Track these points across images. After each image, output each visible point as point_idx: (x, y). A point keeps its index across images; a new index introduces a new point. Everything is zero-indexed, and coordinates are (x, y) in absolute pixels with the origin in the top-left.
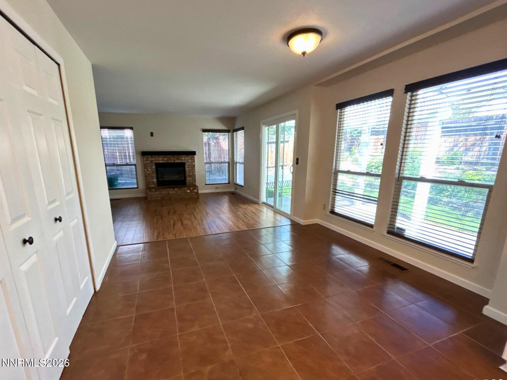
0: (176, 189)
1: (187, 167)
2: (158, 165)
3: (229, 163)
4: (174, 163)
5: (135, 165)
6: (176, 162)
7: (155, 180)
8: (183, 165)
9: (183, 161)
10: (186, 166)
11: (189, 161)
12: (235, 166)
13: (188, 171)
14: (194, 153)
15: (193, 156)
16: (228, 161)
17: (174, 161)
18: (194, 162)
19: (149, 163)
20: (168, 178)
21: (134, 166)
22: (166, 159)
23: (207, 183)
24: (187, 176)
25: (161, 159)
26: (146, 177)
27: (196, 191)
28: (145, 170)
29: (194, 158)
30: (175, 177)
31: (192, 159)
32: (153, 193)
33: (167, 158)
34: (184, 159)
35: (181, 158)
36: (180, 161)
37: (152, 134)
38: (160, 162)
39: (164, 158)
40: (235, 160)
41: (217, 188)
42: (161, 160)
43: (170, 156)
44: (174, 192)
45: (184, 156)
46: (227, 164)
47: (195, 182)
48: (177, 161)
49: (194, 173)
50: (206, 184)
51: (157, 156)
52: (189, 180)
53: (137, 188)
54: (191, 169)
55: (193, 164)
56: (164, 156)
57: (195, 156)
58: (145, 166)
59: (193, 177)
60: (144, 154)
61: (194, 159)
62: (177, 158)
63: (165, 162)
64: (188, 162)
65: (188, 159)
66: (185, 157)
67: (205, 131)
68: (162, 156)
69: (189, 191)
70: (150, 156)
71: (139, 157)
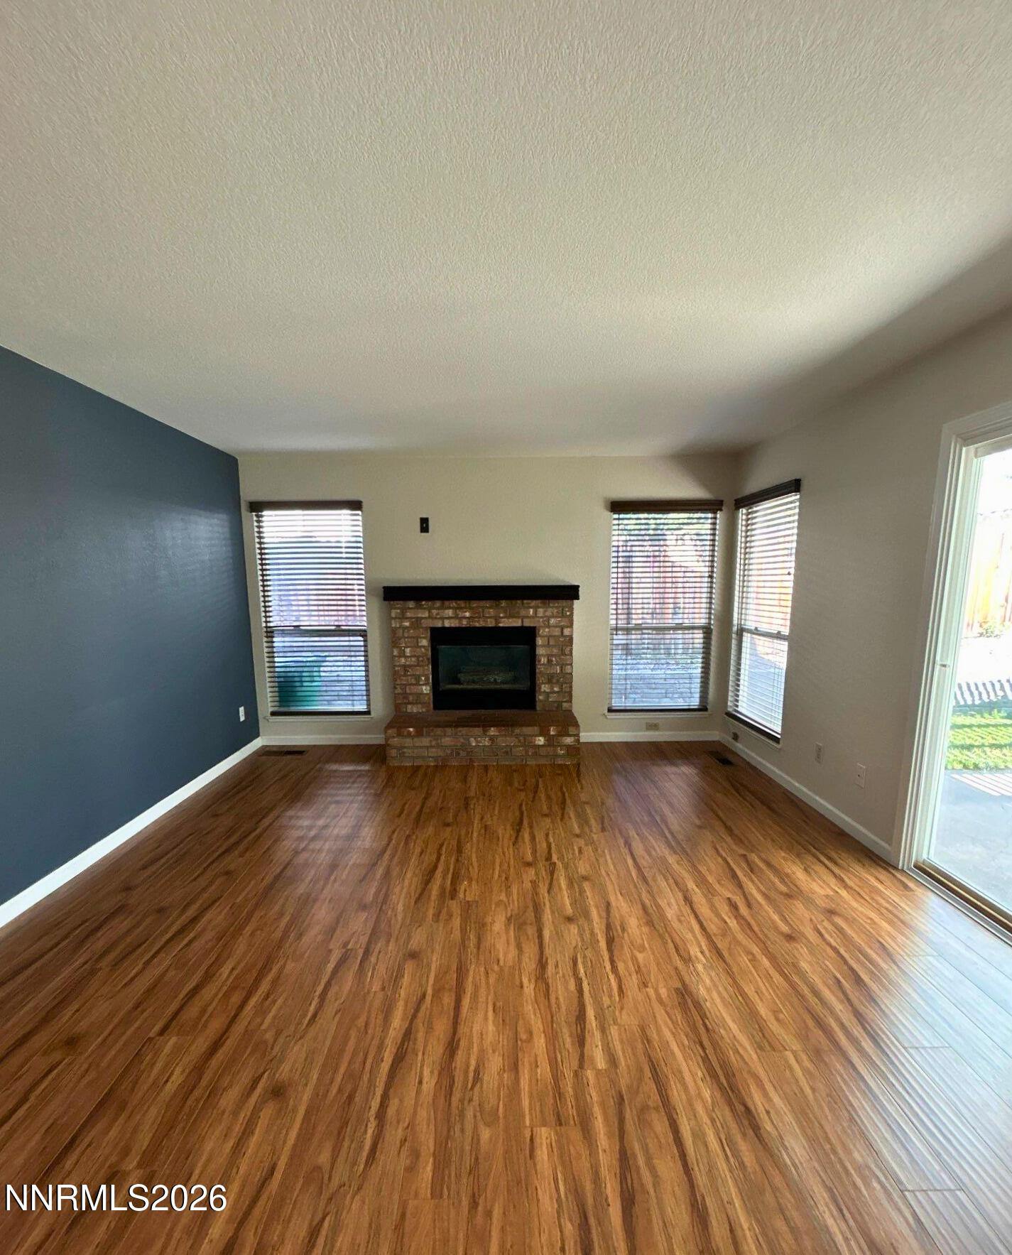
0: (493, 731)
1: (543, 646)
2: (439, 636)
3: (707, 631)
4: (497, 630)
5: (363, 633)
6: (501, 625)
7: (426, 689)
8: (528, 635)
9: (527, 623)
10: (539, 641)
11: (552, 621)
12: (734, 642)
13: (544, 660)
14: (571, 593)
15: (569, 602)
16: (703, 621)
17: (497, 622)
18: (571, 625)
19: (407, 627)
20: (469, 682)
21: (361, 638)
22: (467, 614)
23: (616, 703)
24: (540, 679)
25: (450, 613)
26: (396, 676)
27: (569, 740)
28: (392, 652)
29: (571, 610)
30: (498, 679)
31: (563, 616)
32: (408, 742)
33: (471, 609)
34: (532, 614)
35: (523, 613)
36: (517, 623)
37: (424, 525)
38: (447, 624)
39: (461, 608)
40: (735, 622)
41: (653, 727)
42: (450, 617)
43: (482, 603)
44: (487, 742)
45: (533, 603)
46: (699, 636)
47: (570, 701)
48: (506, 623)
49: (568, 669)
50: (610, 710)
51: (438, 604)
52: (547, 694)
53: (368, 713)
54: (555, 651)
55: (567, 632)
56: (462, 603)
57: (576, 604)
58: (393, 639)
59: (565, 681)
60: (394, 595)
61: (572, 614)
62: (505, 612)
63: (465, 622)
64: (549, 626)
65: (548, 613)
66: (536, 608)
67: (619, 507)
68: (454, 604)
69: (541, 741)
70: (411, 604)
71: (377, 603)
